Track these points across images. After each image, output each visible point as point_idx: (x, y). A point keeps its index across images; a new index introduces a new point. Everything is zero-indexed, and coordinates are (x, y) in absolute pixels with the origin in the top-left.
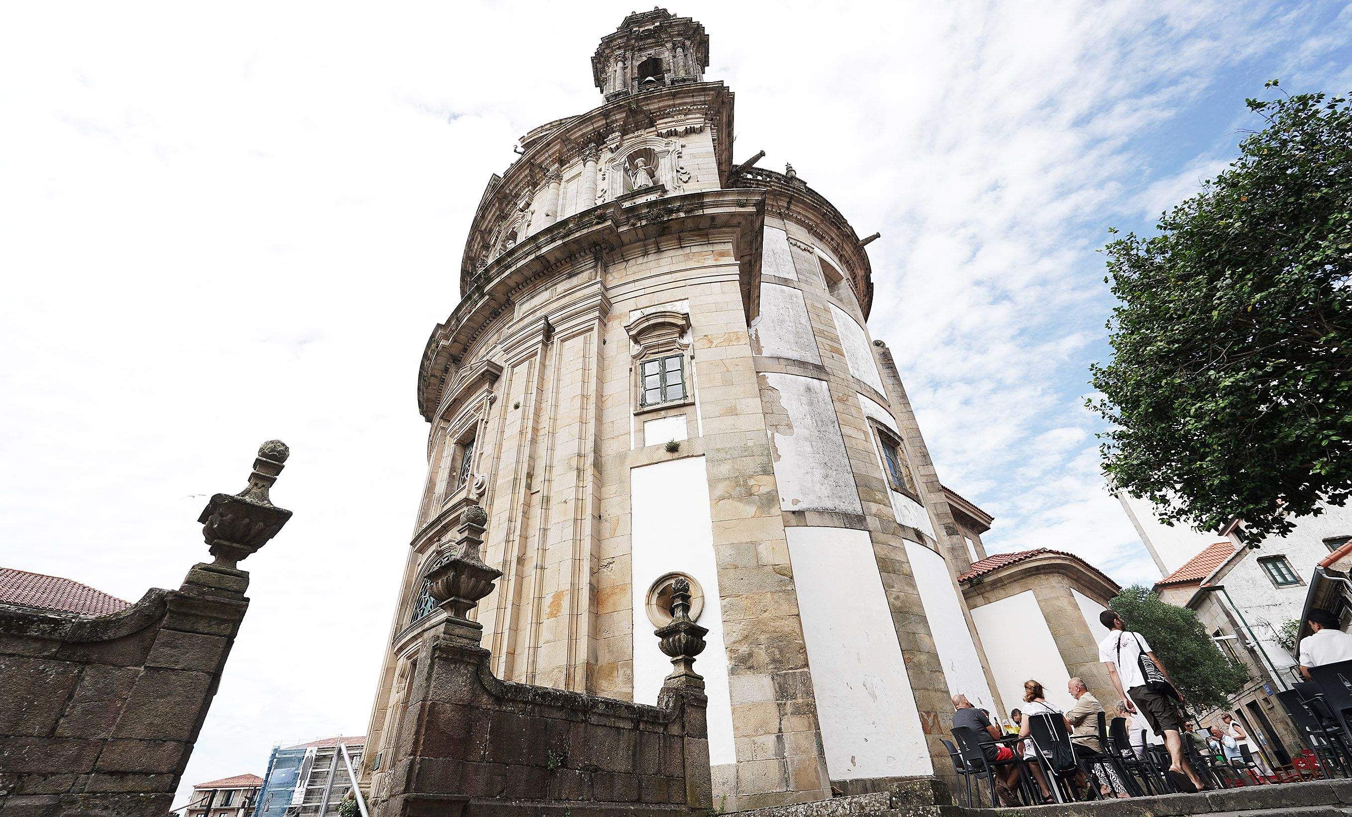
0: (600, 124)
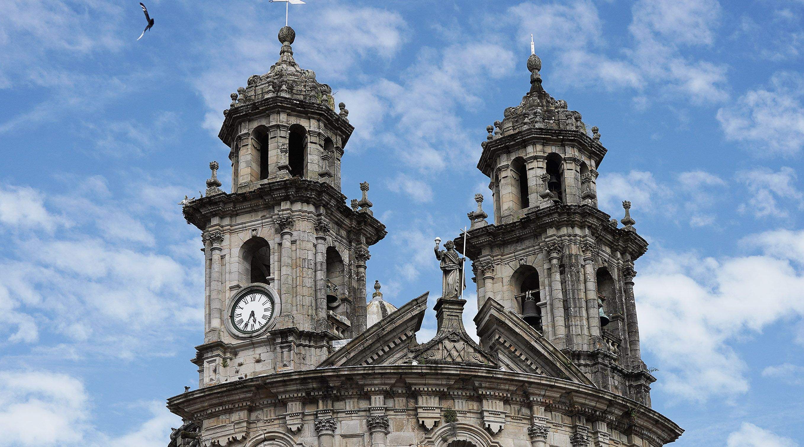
0: (602, 407)
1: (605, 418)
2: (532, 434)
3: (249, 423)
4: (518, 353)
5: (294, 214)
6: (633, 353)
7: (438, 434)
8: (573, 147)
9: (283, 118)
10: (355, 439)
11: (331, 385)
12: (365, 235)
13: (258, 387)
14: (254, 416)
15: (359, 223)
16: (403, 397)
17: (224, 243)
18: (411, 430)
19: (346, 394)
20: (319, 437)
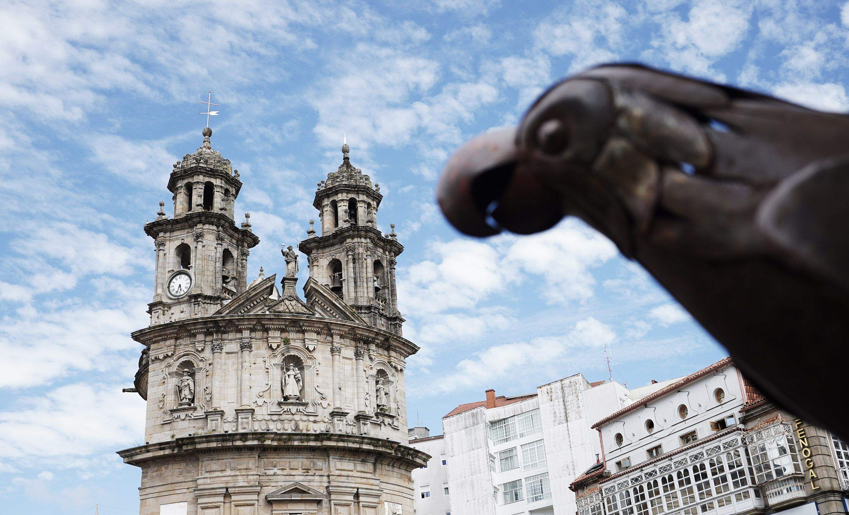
1: (374, 342)
2: (332, 351)
3: (175, 346)
4: (325, 307)
5: (204, 231)
6: (393, 306)
7: (279, 351)
8: (363, 194)
9: (201, 178)
10: (233, 355)
11: (220, 325)
12: (246, 242)
13: (180, 326)
14: (178, 342)
15: (243, 236)
16: (261, 331)
17: (166, 247)
18: (264, 349)
19: (229, 330)
20: (213, 353)
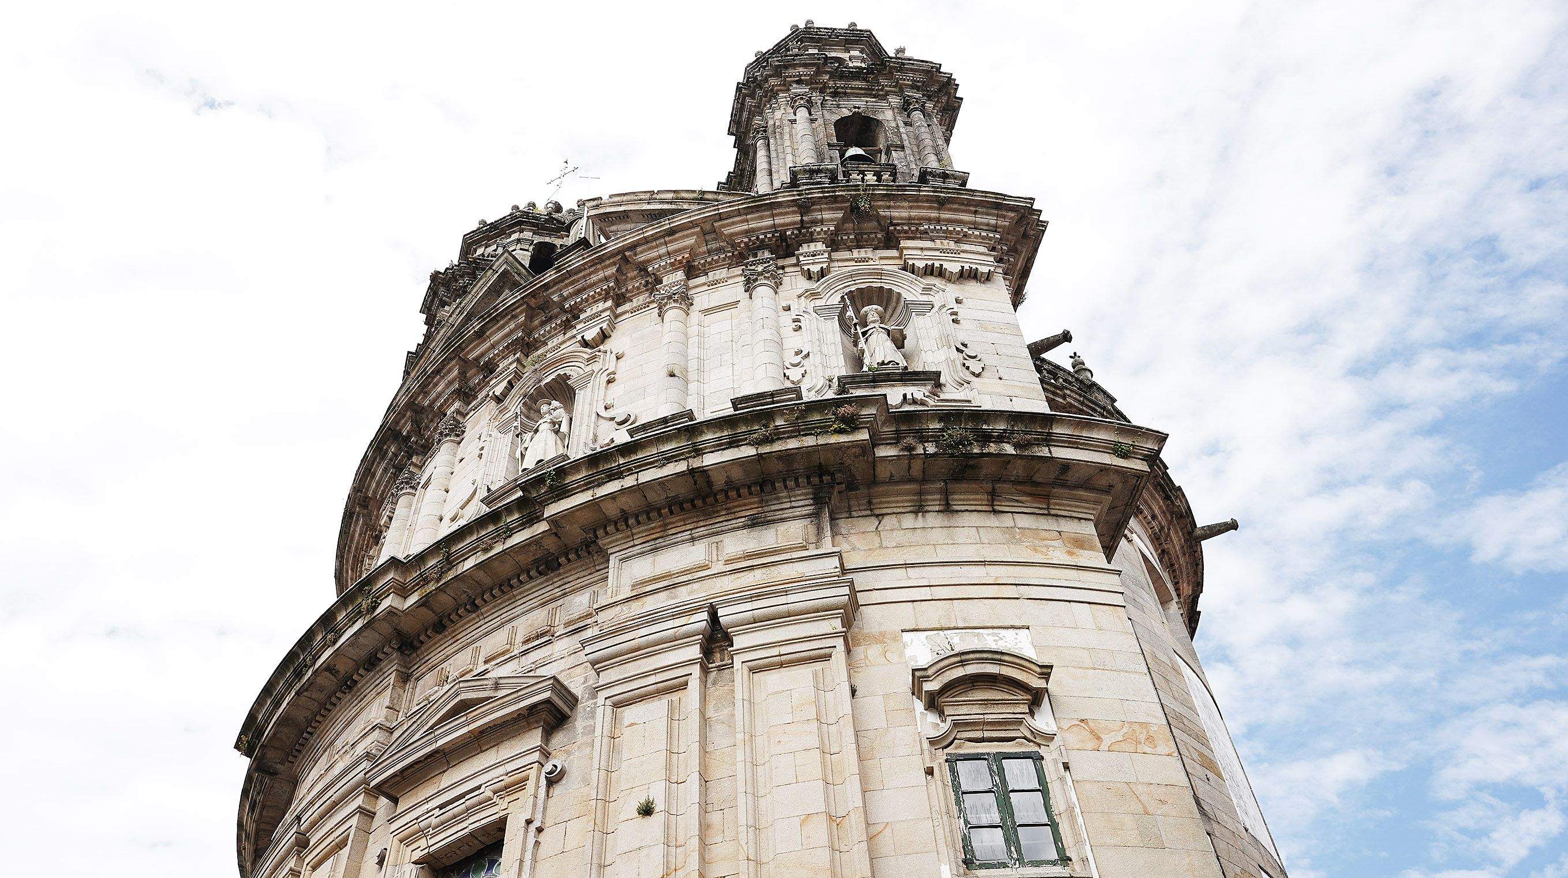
0: (789, 219)
1: (812, 234)
7: (513, 394)
16: (486, 386)
